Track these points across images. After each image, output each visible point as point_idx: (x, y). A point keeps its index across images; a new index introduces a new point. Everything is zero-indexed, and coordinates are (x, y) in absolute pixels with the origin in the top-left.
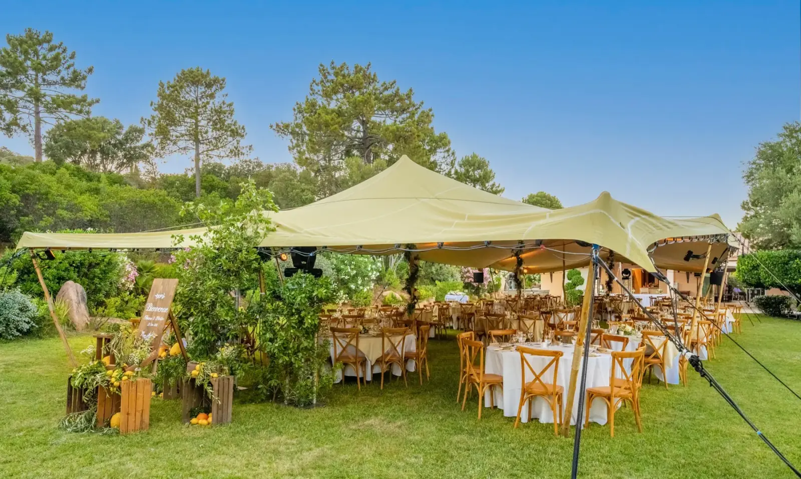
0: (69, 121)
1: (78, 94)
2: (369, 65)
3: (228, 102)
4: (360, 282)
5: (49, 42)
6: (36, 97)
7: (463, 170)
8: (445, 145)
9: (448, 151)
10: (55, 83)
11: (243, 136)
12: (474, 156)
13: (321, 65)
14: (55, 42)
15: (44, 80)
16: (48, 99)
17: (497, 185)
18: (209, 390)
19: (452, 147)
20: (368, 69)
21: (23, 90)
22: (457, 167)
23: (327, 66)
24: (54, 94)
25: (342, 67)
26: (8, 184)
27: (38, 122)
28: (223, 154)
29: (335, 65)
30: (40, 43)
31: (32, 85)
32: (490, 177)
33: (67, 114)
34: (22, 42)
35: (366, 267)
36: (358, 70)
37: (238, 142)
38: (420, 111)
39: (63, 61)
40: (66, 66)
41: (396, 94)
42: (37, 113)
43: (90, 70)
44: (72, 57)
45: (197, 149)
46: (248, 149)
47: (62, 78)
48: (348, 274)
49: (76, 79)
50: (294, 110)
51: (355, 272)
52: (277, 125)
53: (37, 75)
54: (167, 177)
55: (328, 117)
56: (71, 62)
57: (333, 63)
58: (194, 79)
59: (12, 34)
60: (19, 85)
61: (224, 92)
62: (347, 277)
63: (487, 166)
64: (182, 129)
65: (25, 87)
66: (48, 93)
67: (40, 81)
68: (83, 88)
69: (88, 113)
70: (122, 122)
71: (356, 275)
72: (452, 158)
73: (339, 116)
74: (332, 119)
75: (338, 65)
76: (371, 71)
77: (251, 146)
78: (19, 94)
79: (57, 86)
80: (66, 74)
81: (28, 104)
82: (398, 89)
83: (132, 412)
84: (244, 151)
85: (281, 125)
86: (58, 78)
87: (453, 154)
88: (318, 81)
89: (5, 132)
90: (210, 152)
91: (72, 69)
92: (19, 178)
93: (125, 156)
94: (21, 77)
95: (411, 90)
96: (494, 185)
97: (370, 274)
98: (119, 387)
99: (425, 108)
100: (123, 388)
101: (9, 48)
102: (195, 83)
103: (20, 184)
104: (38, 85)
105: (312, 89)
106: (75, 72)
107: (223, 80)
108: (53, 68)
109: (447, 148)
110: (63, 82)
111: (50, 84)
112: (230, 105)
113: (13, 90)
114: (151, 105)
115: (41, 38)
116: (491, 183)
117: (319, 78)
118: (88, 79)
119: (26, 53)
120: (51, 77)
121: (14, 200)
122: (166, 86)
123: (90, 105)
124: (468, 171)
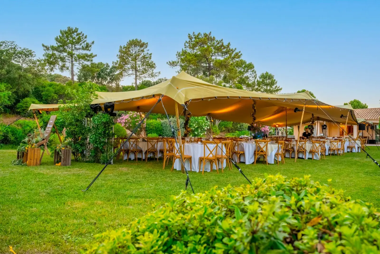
0: (84, 64)
1: (89, 53)
2: (210, 33)
3: (149, 53)
4: (199, 131)
5: (77, 32)
6: (71, 55)
7: (261, 80)
8: (251, 68)
9: (253, 71)
10: (79, 49)
11: (155, 68)
12: (267, 73)
13: (189, 34)
14: (79, 32)
15: (75, 48)
16: (75, 55)
17: (278, 86)
18: (60, 153)
19: (255, 69)
20: (210, 35)
21: (66, 53)
22: (258, 78)
23: (192, 35)
24: (78, 53)
25: (198, 34)
26: (53, 90)
27: (73, 65)
28: (146, 76)
29: (195, 34)
30: (73, 32)
31: (70, 50)
32: (274, 83)
33: (83, 62)
34: (66, 33)
35: (202, 124)
36: (206, 35)
37: (153, 70)
38: (234, 53)
39: (82, 40)
40: (83, 41)
41: (222, 45)
42: (72, 61)
43: (93, 43)
44: (86, 37)
45: (136, 74)
46: (158, 74)
47: (82, 47)
48: (194, 127)
49: (87, 47)
50: (177, 55)
51: (197, 126)
52: (170, 62)
53: (72, 46)
54: (125, 87)
55: (190, 58)
56: (85, 39)
57: (194, 33)
58: (134, 43)
59: (62, 30)
60: (65, 51)
61: (147, 49)
62: (194, 129)
63: (273, 78)
64: (129, 66)
65: (66, 51)
66: (76, 53)
67: (73, 48)
68: (90, 50)
69: (92, 60)
70: (109, 64)
71: (197, 128)
72: (255, 75)
73: (196, 57)
74: (192, 58)
75: (196, 34)
76: (212, 36)
77: (160, 72)
78: (65, 54)
79: (80, 50)
80: (84, 45)
81: (69, 58)
82: (223, 43)
83: (32, 159)
84: (157, 74)
85: (171, 62)
86: (81, 47)
87: (255, 72)
88: (188, 41)
89: (60, 70)
90: (141, 76)
91: (85, 43)
92: (58, 88)
93: (110, 79)
94: (66, 47)
95: (229, 43)
96: (276, 87)
97: (204, 127)
98: (28, 150)
99: (237, 51)
100: (29, 150)
101: (61, 35)
102: (135, 45)
103: (58, 90)
104: (72, 50)
105: (185, 46)
106: (87, 44)
107: (147, 43)
108: (78, 43)
109: (253, 70)
110: (83, 49)
111: (77, 49)
112: (151, 54)
113: (63, 52)
114: (117, 56)
115: (73, 30)
116: (275, 86)
117: (188, 40)
118: (92, 46)
119: (67, 37)
120: (78, 46)
121: (55, 97)
122: (123, 48)
123: (93, 57)
124: (263, 80)
